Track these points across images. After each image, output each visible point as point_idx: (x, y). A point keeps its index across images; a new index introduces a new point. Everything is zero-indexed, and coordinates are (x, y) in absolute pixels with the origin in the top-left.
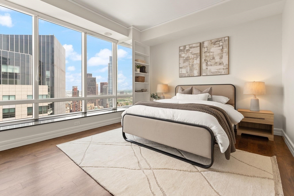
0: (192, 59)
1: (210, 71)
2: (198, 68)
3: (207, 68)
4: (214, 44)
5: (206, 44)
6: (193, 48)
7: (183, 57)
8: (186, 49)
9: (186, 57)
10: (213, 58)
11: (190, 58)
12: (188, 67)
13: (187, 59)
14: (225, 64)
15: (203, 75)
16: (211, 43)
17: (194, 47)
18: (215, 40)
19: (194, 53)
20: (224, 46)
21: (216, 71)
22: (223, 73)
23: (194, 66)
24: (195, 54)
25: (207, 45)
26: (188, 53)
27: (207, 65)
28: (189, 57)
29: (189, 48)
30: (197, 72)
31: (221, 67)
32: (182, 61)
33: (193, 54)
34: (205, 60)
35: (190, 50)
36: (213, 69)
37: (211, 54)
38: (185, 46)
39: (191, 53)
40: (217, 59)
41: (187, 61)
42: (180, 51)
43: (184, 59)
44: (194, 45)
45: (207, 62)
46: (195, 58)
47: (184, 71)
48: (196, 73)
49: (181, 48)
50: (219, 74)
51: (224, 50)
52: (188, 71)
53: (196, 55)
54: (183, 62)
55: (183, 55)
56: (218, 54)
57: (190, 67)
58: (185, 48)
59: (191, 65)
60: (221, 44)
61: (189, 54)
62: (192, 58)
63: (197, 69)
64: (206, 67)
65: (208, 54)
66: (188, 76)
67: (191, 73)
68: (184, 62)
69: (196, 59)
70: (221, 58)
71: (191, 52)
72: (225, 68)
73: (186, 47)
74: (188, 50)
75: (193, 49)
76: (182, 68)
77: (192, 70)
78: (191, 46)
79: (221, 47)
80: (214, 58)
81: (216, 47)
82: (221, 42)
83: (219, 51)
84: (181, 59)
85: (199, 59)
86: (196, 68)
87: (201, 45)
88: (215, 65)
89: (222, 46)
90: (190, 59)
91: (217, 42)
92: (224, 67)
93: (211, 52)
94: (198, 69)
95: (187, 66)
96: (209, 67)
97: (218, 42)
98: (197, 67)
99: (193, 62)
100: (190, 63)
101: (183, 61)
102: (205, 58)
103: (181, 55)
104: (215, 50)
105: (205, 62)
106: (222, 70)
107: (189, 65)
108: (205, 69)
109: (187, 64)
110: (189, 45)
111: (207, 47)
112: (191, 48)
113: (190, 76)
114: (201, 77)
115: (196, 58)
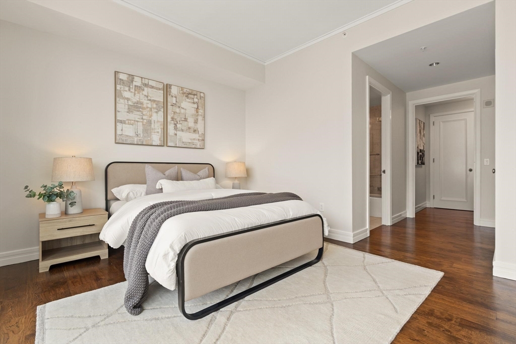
0: (148, 109)
1: (180, 139)
2: (160, 131)
3: (176, 134)
4: (186, 96)
5: (174, 91)
6: (150, 88)
7: (128, 99)
8: (134, 83)
9: (135, 100)
10: (185, 118)
11: (145, 106)
12: (138, 123)
13: (136, 107)
14: (200, 133)
15: (169, 144)
16: (183, 93)
17: (152, 87)
18: (188, 90)
19: (152, 99)
20: (199, 105)
21: (190, 141)
22: (198, 147)
23: (153, 126)
24: (154, 101)
25: (176, 94)
26: (139, 93)
27: (176, 128)
28: (142, 103)
29: (140, 83)
30: (159, 137)
31: (196, 136)
32: (122, 106)
33: (150, 100)
34: (173, 119)
35: (143, 90)
36: (186, 137)
37: (183, 111)
38: (132, 77)
39: (147, 97)
40: (191, 123)
41: (138, 111)
42: (116, 80)
43: (130, 103)
44: (151, 83)
45: (176, 123)
46: (154, 108)
47: (128, 131)
48: (156, 138)
49: (123, 77)
50: (193, 146)
51: (200, 111)
52: (140, 132)
53: (157, 104)
54: (127, 110)
55: (127, 94)
56: (192, 115)
57: (143, 124)
58: (132, 81)
59: (145, 121)
60: (196, 100)
61: (142, 97)
62: (147, 108)
63: (158, 132)
64: (174, 131)
65: (178, 110)
66: (140, 143)
67: (145, 137)
68: (130, 111)
69: (157, 112)
70: (196, 122)
71: (145, 93)
72: (201, 138)
73: (134, 78)
74: (139, 87)
75: (150, 90)
76: (125, 123)
77: (147, 129)
78: (146, 81)
79: (196, 106)
80: (186, 120)
81: (189, 102)
82: (196, 96)
83: (194, 111)
84: (122, 101)
85: (161, 113)
86: (157, 130)
87: (167, 88)
88: (188, 131)
89: (197, 103)
90: (143, 108)
91: (190, 94)
92: (199, 136)
93: (183, 108)
94: (160, 132)
95: (137, 121)
96: (179, 133)
97: (192, 96)
98: (157, 127)
99: (151, 116)
100: (144, 117)
101: (127, 107)
102: (172, 115)
103: (120, 91)
104: (188, 106)
105: (173, 122)
106: (197, 142)
107: (142, 120)
108: (173, 135)
109: (135, 116)
110: (142, 78)
111: (176, 97)
112: (146, 85)
113: (144, 143)
114: (165, 148)
115: (157, 109)
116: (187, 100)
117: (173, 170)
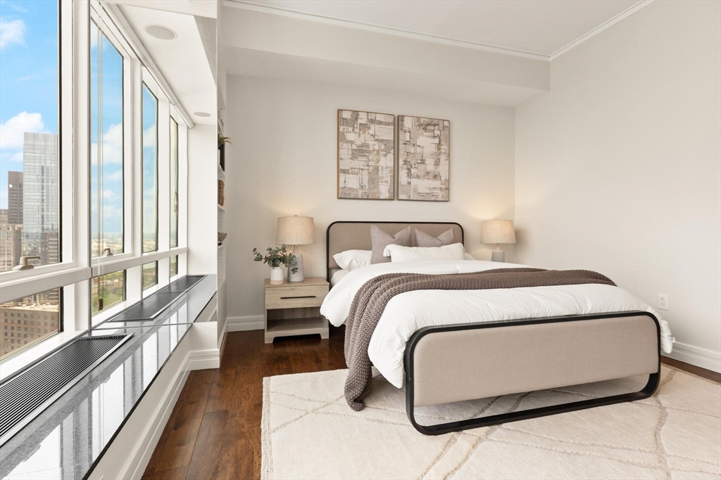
0: (375, 152)
1: (415, 190)
2: (389, 179)
3: (409, 183)
4: (423, 129)
5: (408, 123)
6: (378, 124)
7: (352, 142)
8: (359, 121)
9: (359, 143)
10: (422, 160)
11: (371, 149)
12: (364, 171)
13: (361, 151)
14: (443, 179)
15: (401, 197)
16: (420, 125)
17: (380, 123)
18: (426, 120)
19: (380, 138)
20: (442, 138)
21: (428, 191)
22: (440, 199)
23: (380, 173)
24: (382, 141)
25: (410, 127)
26: (364, 133)
27: (409, 175)
28: (368, 146)
29: (366, 120)
30: (387, 188)
31: (437, 184)
32: (346, 152)
33: (377, 140)
34: (405, 162)
35: (370, 128)
36: (423, 185)
37: (419, 150)
38: (356, 113)
39: (374, 136)
40: (430, 165)
41: (363, 156)
42: (340, 120)
43: (354, 147)
44: (380, 118)
45: (410, 167)
46: (382, 150)
47: (352, 182)
48: (384, 190)
49: (346, 115)
50: (433, 199)
51: (443, 147)
52: (365, 182)
53: (385, 145)
54: (350, 157)
55: (351, 136)
56: (432, 154)
57: (369, 173)
58: (357, 120)
59: (371, 168)
60: (437, 132)
61: (368, 136)
62: (374, 150)
63: (387, 182)
64: (407, 178)
65: (412, 150)
66: (364, 197)
67: (371, 189)
68: (353, 157)
69: (385, 155)
70: (437, 163)
71: (371, 131)
72: (444, 187)
73: (358, 115)
74: (365, 125)
75: (377, 126)
76: (348, 173)
77: (374, 180)
78: (372, 117)
79: (437, 141)
80: (423, 162)
81: (428, 136)
82: (437, 127)
83: (433, 149)
84: (345, 145)
85: (391, 156)
86: (386, 179)
87: (398, 122)
88: (426, 177)
89: (439, 137)
90: (370, 152)
91: (429, 125)
92: (442, 184)
93: (419, 146)
94: (389, 182)
95: (362, 169)
96: (414, 181)
97: (432, 128)
98: (386, 175)
99: (378, 161)
100: (370, 163)
101: (350, 153)
102: (405, 157)
103: (343, 133)
104: (426, 142)
105: (405, 166)
106: (438, 191)
107: (367, 168)
108: (406, 184)
109: (359, 163)
110: (368, 113)
111: (410, 132)
112: (372, 121)
113: (370, 197)
114: (396, 203)
115: (386, 151)
116: (425, 134)
117: (404, 232)
